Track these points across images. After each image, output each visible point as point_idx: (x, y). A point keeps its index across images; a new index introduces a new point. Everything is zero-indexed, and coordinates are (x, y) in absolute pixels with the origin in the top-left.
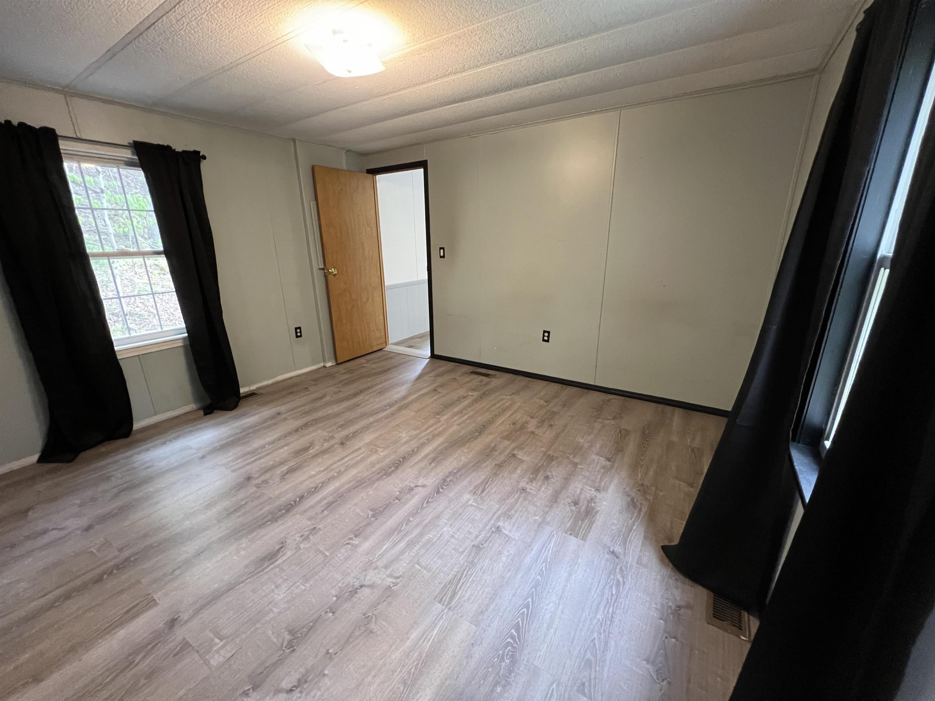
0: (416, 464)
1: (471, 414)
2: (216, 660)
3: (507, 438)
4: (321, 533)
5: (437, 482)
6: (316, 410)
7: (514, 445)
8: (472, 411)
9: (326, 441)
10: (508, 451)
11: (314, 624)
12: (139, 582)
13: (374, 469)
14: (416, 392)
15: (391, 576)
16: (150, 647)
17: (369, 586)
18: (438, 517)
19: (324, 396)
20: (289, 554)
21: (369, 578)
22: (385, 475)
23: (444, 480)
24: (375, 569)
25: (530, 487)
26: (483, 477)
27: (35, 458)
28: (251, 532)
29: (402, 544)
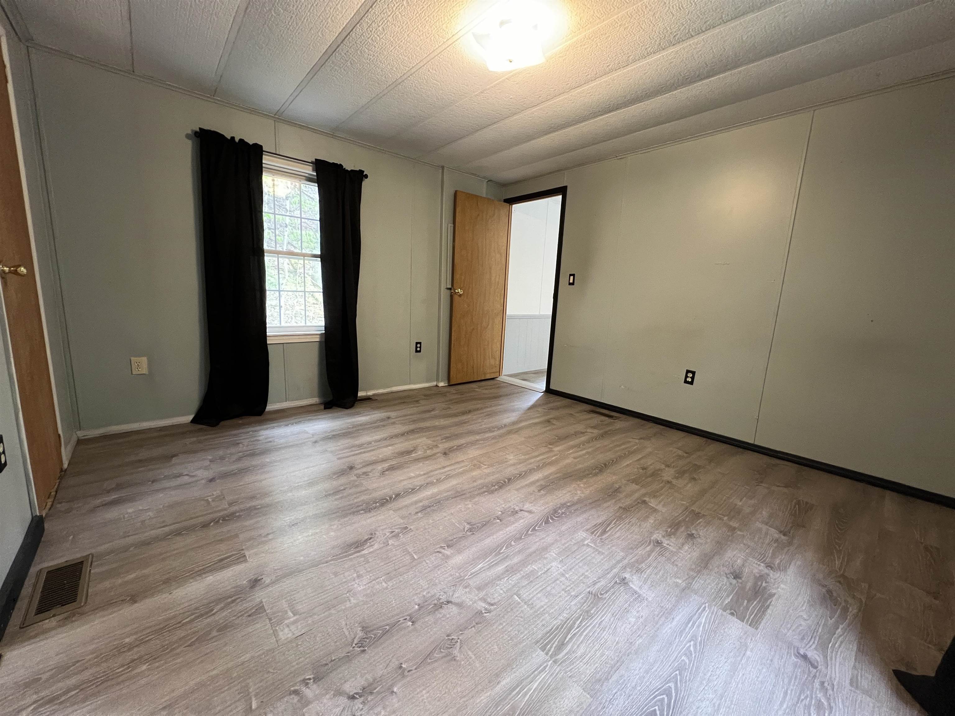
0: (522, 487)
1: (590, 450)
2: (285, 634)
3: (635, 481)
4: (412, 534)
5: (546, 511)
6: (424, 420)
7: (643, 491)
8: (591, 447)
9: (429, 448)
10: (637, 495)
11: (391, 628)
12: (236, 536)
13: (475, 484)
14: (526, 420)
15: (484, 600)
16: (230, 600)
17: (457, 604)
18: (545, 549)
19: (433, 410)
20: (376, 546)
21: (459, 595)
22: (487, 492)
23: (555, 511)
24: (466, 587)
25: (668, 542)
26: (603, 518)
27: (191, 417)
28: (345, 516)
29: (500, 568)
